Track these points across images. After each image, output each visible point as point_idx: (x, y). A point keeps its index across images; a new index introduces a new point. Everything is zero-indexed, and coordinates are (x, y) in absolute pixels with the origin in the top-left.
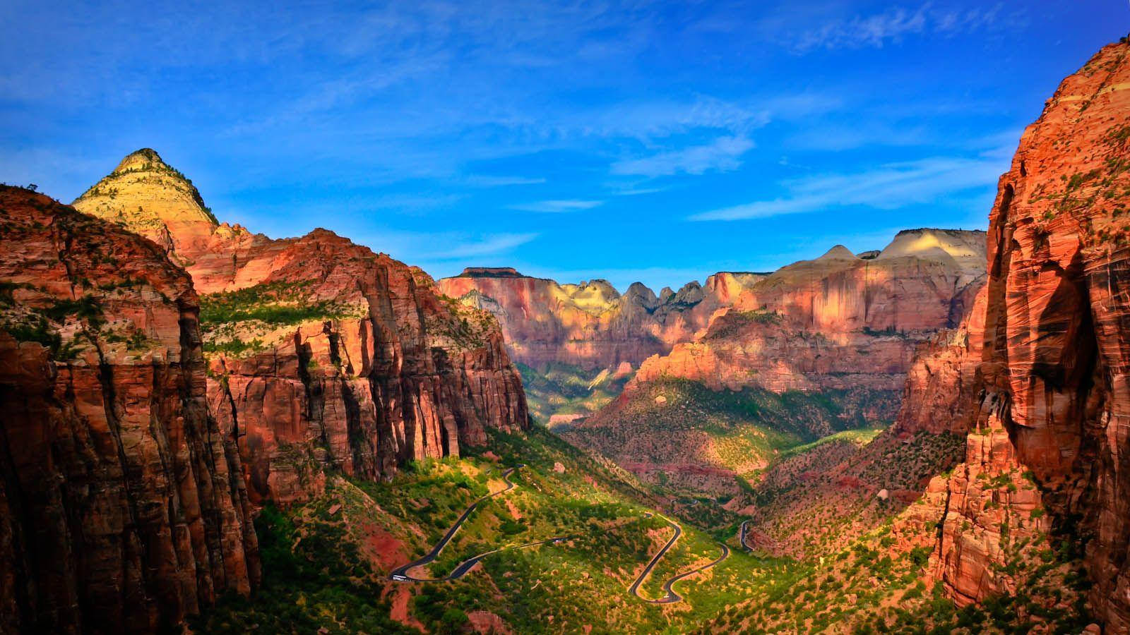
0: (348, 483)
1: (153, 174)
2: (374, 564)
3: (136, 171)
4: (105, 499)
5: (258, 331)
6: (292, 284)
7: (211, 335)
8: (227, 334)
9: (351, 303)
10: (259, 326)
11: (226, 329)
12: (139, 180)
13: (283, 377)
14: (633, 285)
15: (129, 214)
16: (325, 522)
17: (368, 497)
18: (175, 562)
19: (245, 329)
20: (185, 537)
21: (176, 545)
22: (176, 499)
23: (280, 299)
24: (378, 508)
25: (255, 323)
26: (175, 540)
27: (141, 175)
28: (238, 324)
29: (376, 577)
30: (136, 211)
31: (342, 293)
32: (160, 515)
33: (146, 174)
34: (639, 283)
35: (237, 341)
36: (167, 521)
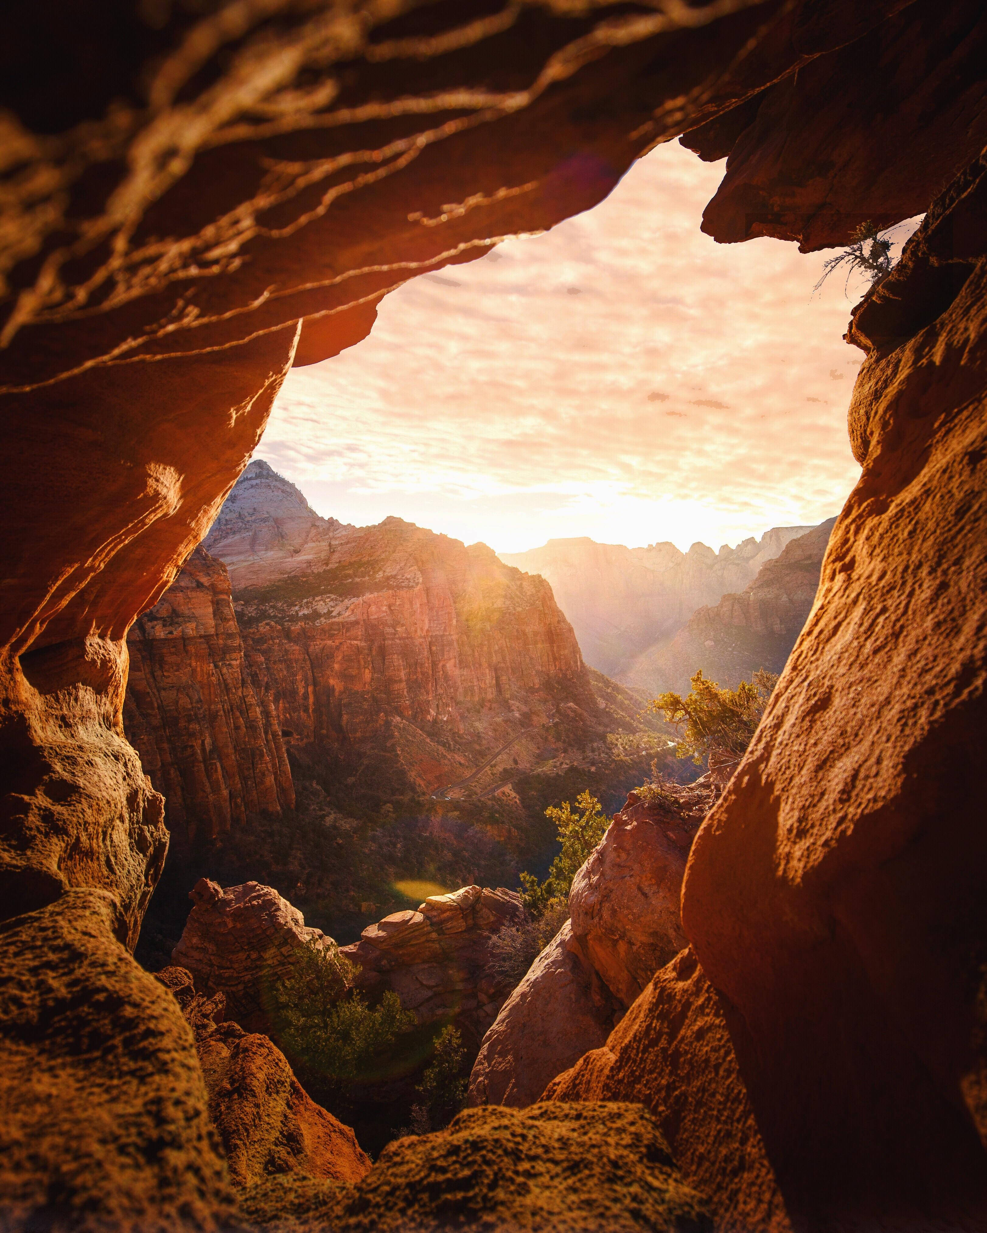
0: (404, 721)
1: (263, 480)
2: (420, 785)
3: (251, 479)
4: (144, 743)
5: (332, 603)
6: (365, 563)
7: (297, 608)
8: (308, 607)
9: (409, 577)
10: (332, 600)
11: (307, 603)
12: (252, 486)
13: (350, 639)
14: (694, 544)
15: (246, 514)
16: (382, 753)
17: (420, 732)
18: (209, 790)
19: (321, 602)
20: (216, 771)
21: (209, 777)
22: (208, 741)
23: (356, 576)
24: (428, 740)
25: (329, 597)
26: (209, 773)
27: (254, 482)
28: (317, 599)
29: (419, 796)
30: (251, 511)
31: (402, 569)
32: (194, 754)
33: (258, 481)
34: (699, 543)
35: (315, 611)
36: (201, 759)
